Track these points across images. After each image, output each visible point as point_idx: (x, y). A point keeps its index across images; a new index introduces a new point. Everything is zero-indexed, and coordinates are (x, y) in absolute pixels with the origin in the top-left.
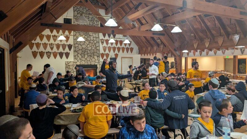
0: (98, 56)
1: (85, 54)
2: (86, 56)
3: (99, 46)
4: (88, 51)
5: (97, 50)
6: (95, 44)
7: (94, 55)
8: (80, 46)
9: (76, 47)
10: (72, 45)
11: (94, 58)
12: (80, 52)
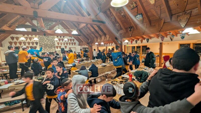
0: (54, 48)
1: (47, 46)
2: (47, 48)
3: (55, 42)
4: (48, 45)
5: (54, 44)
6: (52, 41)
7: (52, 47)
8: (43, 43)
9: (40, 43)
10: (38, 42)
11: (52, 48)
12: (43, 46)
